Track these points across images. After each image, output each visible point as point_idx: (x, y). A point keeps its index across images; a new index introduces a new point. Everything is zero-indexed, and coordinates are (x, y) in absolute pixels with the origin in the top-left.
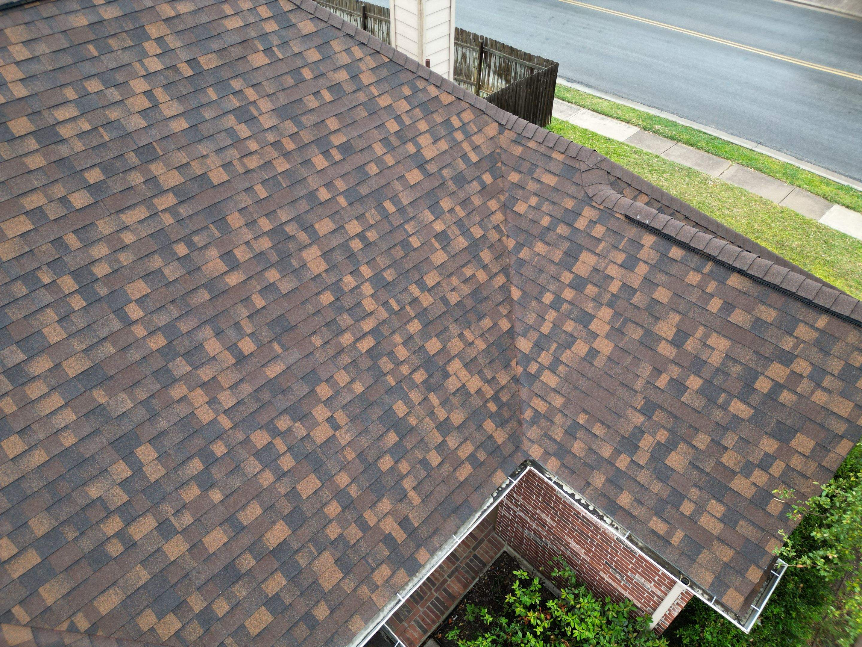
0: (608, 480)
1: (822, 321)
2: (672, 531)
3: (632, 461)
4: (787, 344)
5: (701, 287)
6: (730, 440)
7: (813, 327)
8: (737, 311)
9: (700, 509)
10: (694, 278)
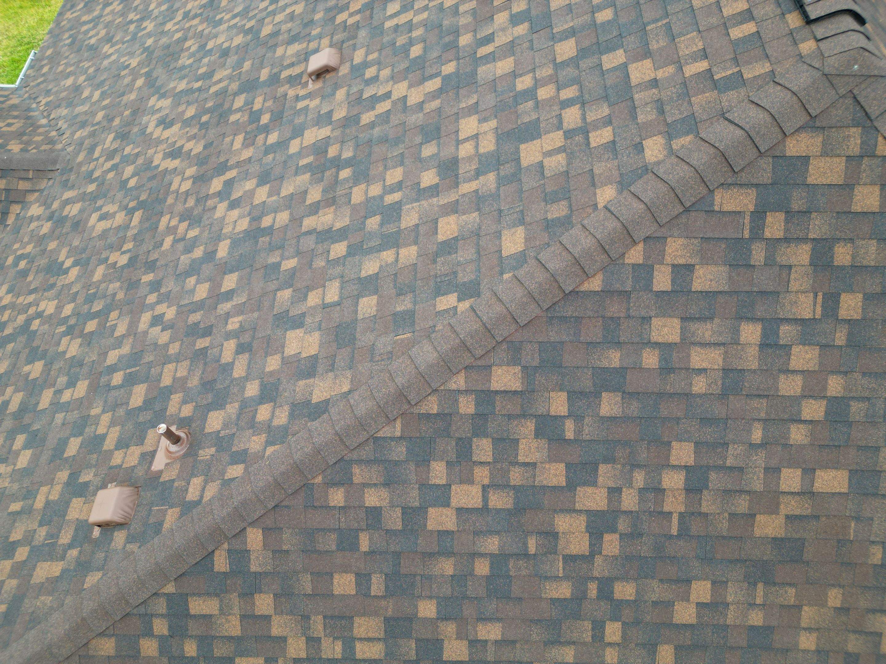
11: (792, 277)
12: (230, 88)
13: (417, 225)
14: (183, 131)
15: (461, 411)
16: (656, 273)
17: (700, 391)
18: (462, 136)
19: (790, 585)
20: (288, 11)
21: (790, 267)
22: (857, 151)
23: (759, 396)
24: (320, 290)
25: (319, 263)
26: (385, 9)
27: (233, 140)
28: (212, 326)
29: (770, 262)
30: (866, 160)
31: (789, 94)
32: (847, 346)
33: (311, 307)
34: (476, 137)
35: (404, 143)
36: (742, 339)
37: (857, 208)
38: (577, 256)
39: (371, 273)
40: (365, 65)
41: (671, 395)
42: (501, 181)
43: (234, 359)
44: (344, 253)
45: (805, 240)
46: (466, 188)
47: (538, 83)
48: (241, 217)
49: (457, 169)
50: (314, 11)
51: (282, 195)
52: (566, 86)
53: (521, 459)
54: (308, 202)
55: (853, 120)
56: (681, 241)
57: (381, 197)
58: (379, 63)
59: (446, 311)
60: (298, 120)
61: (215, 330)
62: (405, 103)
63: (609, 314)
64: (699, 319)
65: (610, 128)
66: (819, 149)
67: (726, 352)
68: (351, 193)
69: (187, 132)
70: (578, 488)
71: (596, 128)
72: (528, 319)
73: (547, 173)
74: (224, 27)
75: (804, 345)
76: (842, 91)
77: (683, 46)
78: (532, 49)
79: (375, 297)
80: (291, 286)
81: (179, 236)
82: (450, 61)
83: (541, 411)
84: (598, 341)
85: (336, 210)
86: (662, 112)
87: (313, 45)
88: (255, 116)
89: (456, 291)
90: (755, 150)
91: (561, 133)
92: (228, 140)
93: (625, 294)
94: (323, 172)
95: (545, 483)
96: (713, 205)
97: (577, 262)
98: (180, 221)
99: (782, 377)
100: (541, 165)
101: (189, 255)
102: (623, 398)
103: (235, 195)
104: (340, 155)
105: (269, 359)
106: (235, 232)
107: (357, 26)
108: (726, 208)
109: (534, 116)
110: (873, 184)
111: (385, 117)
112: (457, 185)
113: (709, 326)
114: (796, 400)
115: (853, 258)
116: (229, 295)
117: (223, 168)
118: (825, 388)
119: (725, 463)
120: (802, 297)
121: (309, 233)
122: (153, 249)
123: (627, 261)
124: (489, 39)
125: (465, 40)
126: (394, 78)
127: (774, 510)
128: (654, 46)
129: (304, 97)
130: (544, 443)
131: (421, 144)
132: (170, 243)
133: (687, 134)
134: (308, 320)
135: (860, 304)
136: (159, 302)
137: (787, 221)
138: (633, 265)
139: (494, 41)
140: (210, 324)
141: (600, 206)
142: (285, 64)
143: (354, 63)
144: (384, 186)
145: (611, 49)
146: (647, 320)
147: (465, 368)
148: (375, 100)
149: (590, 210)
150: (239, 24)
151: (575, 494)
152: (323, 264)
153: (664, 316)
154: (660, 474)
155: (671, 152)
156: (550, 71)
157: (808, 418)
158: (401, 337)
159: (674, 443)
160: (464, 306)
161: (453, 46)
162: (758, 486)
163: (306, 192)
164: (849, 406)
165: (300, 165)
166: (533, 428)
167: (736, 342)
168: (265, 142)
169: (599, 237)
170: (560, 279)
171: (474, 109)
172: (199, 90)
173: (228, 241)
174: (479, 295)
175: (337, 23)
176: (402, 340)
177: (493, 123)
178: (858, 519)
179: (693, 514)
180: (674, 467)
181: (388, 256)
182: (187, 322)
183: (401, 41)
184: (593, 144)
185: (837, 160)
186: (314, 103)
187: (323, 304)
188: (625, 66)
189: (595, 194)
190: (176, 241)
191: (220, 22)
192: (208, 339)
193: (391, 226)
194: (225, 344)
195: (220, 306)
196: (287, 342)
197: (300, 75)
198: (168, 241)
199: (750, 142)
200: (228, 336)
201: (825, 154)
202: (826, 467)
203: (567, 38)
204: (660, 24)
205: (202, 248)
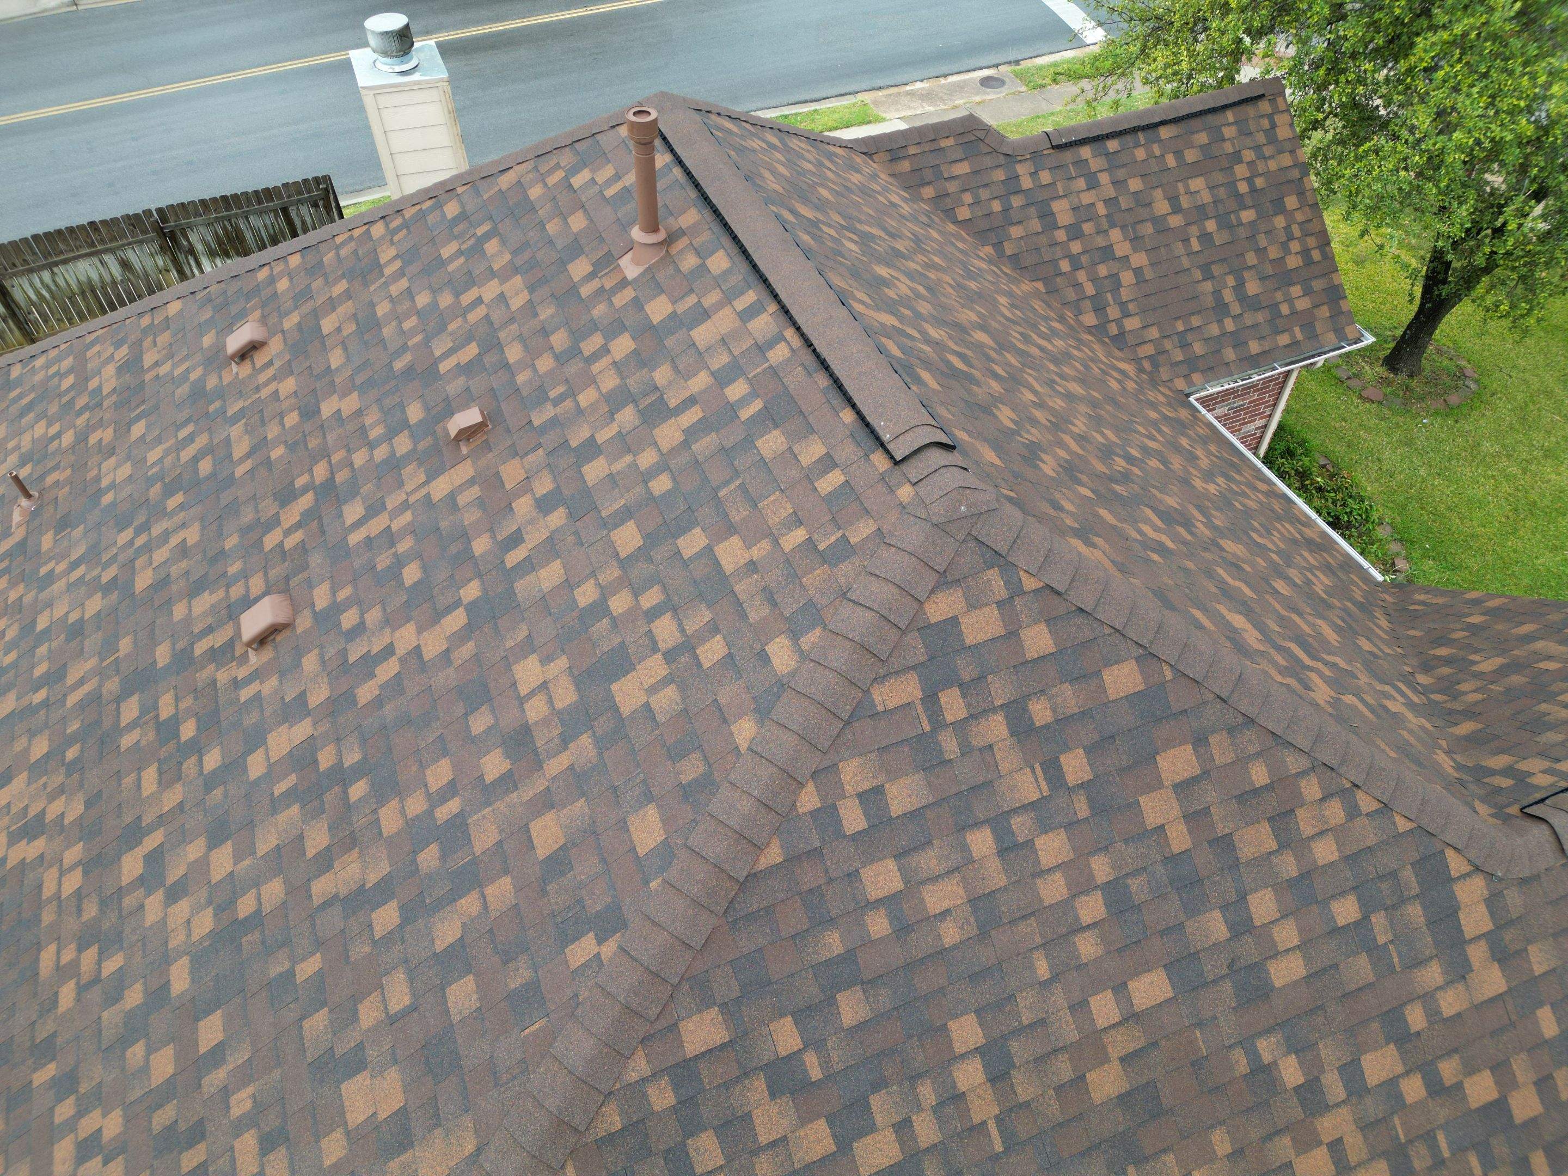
0: (1234, 347)
1: (1230, 116)
2: (1293, 336)
3: (1233, 317)
4: (1229, 148)
5: (1151, 156)
6: (1262, 241)
7: (1229, 124)
8: (1186, 152)
9: (1290, 301)
10: (1140, 154)
11: (998, 757)
12: (104, 691)
13: (500, 843)
14: (34, 786)
15: (655, 1108)
16: (841, 812)
17: (953, 942)
18: (523, 691)
19: (1165, 1151)
20: (174, 541)
21: (990, 747)
22: (1004, 594)
23: (1024, 917)
24: (376, 995)
25: (361, 950)
26: (340, 515)
27: (139, 780)
28: (201, 1122)
29: (966, 748)
30: (1017, 600)
31: (907, 557)
32: (1093, 815)
33: (369, 1030)
34: (544, 686)
35: (438, 719)
36: (976, 855)
37: (1032, 654)
38: (737, 827)
39: (450, 940)
40: (336, 609)
41: (922, 961)
42: (602, 744)
43: (262, 1166)
44: (398, 921)
45: (993, 710)
46: (555, 766)
47: (605, 593)
48: (196, 910)
49: (533, 742)
50: (220, 535)
51: (259, 854)
52: (645, 589)
53: (763, 1139)
54: (310, 853)
55: (985, 562)
56: (855, 762)
57: (430, 813)
58: (359, 603)
59: (585, 965)
60: (251, 719)
61: (209, 1127)
62: (420, 656)
63: (806, 888)
64: (915, 849)
65: (719, 638)
66: (964, 604)
67: (964, 878)
68: (378, 819)
69: (45, 786)
70: (855, 1145)
71: (704, 641)
72: (704, 938)
73: (661, 718)
74: (60, 585)
75: (1046, 832)
76: (960, 537)
77: (769, 512)
78: (582, 545)
79: (471, 977)
80: (323, 1004)
81: (85, 979)
82: (470, 580)
83: (767, 1057)
84: (805, 927)
85: (361, 852)
86: (774, 604)
87: (236, 592)
88: (169, 729)
89: (590, 930)
90: (895, 630)
91: (659, 656)
92: (128, 781)
93: (816, 853)
94: (320, 796)
95: (808, 1159)
96: (874, 706)
97: (742, 836)
98: (81, 949)
99: (1039, 881)
100: (647, 706)
101: (118, 1007)
102: (864, 991)
103: (174, 874)
104: (340, 763)
105: (324, 1143)
106: (193, 940)
107: (302, 548)
108: (891, 704)
109: (617, 640)
110: (1036, 622)
111: (396, 685)
112: (539, 765)
113: (930, 853)
114: (1066, 905)
115: (1054, 710)
116: (217, 1055)
117: (134, 834)
118: (1091, 875)
119: (1020, 1022)
120: (1019, 776)
121: (327, 904)
122: (40, 1016)
123: (801, 811)
124: (516, 539)
125: (481, 545)
126: (391, 622)
127: (1102, 1059)
128: (735, 517)
129: (249, 680)
130: (785, 1102)
131: (466, 715)
132: (72, 995)
133: (813, 627)
134: (371, 1053)
135: (1085, 760)
136: (81, 1113)
137: (964, 696)
138: (811, 812)
139: (523, 541)
140: (196, 1119)
141: (743, 749)
142: (196, 631)
143: (318, 608)
144: (429, 795)
145: (684, 529)
146: (853, 876)
147: (642, 1042)
148: (369, 663)
149: (731, 758)
150: (87, 578)
151: (853, 1156)
152: (368, 949)
153: (872, 862)
154: (950, 1074)
155: (803, 656)
156: (617, 572)
157: (1090, 921)
158: (531, 1029)
159: (950, 1024)
160: (609, 949)
161: (466, 555)
162: (1071, 1035)
163: (301, 837)
164: (1127, 886)
165: (277, 793)
166: (764, 1086)
167: (970, 861)
168: (201, 769)
169: (755, 793)
170: (725, 866)
171: (527, 647)
172: (46, 704)
173: (185, 960)
174: (625, 926)
175: (267, 549)
176: (535, 1034)
177: (562, 662)
178: (1200, 1024)
179: (1011, 1110)
180: (963, 1056)
181: (469, 904)
182: (150, 1130)
183: (383, 561)
184: (706, 665)
185: (986, 610)
186: (269, 686)
187: (388, 1016)
188: (709, 550)
189: (731, 734)
190: (82, 989)
191: (50, 578)
192: (202, 1147)
193: (460, 854)
194: (237, 1144)
195: (205, 1081)
196: (347, 1104)
197: (230, 644)
198: (67, 996)
199: (885, 623)
200: (238, 1128)
201: (972, 607)
202: (1135, 975)
203: (622, 522)
204: (732, 487)
205: (139, 986)
